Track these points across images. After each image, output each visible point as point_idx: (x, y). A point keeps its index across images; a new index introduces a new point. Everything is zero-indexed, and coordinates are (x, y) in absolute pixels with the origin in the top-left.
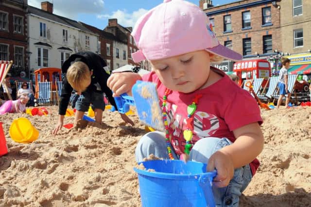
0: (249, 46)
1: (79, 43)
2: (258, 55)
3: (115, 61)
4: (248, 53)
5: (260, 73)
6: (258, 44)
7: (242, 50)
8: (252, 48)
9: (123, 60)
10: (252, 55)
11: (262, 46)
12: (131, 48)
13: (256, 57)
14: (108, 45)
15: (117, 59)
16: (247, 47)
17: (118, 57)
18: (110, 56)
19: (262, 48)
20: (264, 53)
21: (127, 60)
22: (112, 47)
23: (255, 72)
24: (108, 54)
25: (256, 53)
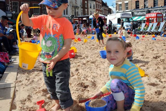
0: (157, 2)
1: (72, 2)
2: (161, 7)
3: (90, 10)
4: (156, 6)
5: (158, 19)
6: (161, 1)
7: (153, 4)
8: (158, 3)
9: (93, 9)
10: (158, 6)
11: (164, 2)
12: (97, 3)
13: (160, 8)
14: (86, 2)
15: (90, 9)
16: (156, 2)
17: (91, 8)
18: (87, 7)
19: (164, 3)
20: (164, 6)
21: (95, 9)
22: (88, 3)
23: (155, 19)
24: (86, 7)
25: (160, 6)
